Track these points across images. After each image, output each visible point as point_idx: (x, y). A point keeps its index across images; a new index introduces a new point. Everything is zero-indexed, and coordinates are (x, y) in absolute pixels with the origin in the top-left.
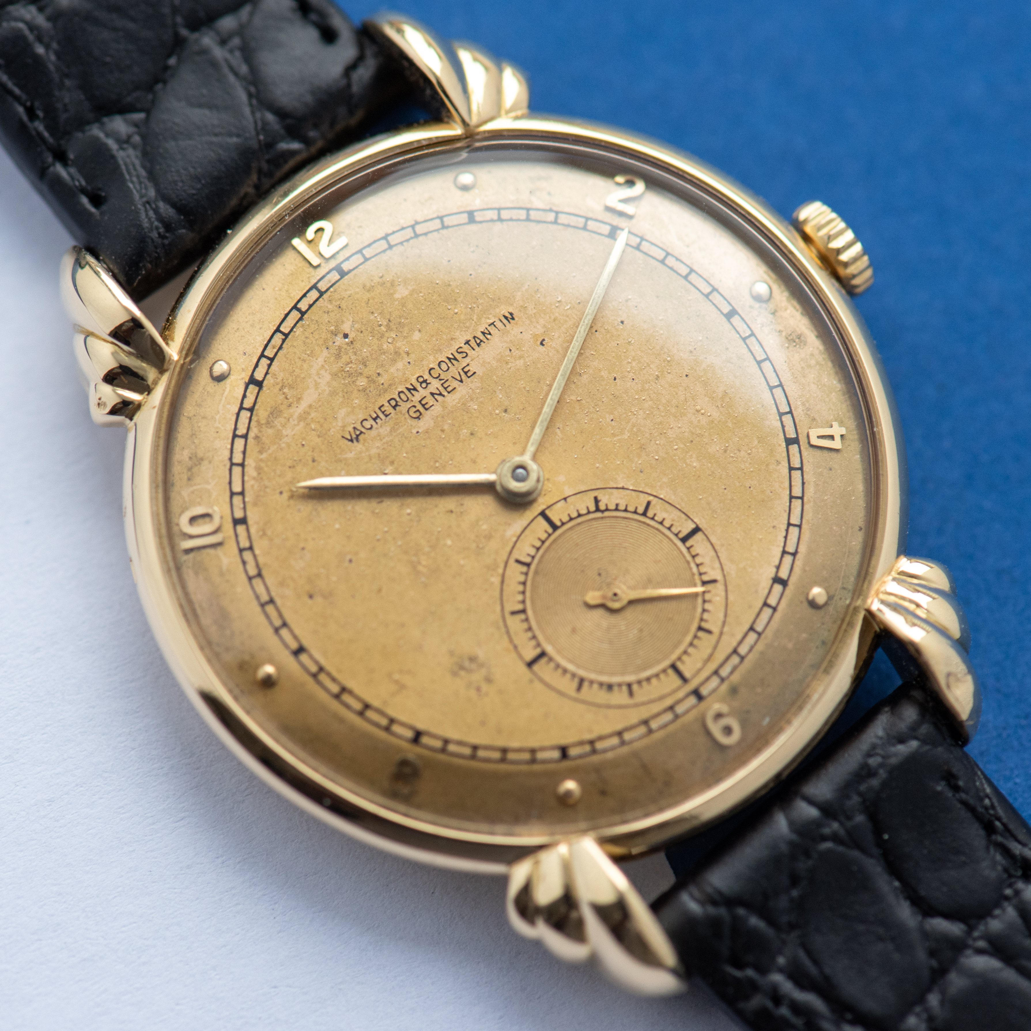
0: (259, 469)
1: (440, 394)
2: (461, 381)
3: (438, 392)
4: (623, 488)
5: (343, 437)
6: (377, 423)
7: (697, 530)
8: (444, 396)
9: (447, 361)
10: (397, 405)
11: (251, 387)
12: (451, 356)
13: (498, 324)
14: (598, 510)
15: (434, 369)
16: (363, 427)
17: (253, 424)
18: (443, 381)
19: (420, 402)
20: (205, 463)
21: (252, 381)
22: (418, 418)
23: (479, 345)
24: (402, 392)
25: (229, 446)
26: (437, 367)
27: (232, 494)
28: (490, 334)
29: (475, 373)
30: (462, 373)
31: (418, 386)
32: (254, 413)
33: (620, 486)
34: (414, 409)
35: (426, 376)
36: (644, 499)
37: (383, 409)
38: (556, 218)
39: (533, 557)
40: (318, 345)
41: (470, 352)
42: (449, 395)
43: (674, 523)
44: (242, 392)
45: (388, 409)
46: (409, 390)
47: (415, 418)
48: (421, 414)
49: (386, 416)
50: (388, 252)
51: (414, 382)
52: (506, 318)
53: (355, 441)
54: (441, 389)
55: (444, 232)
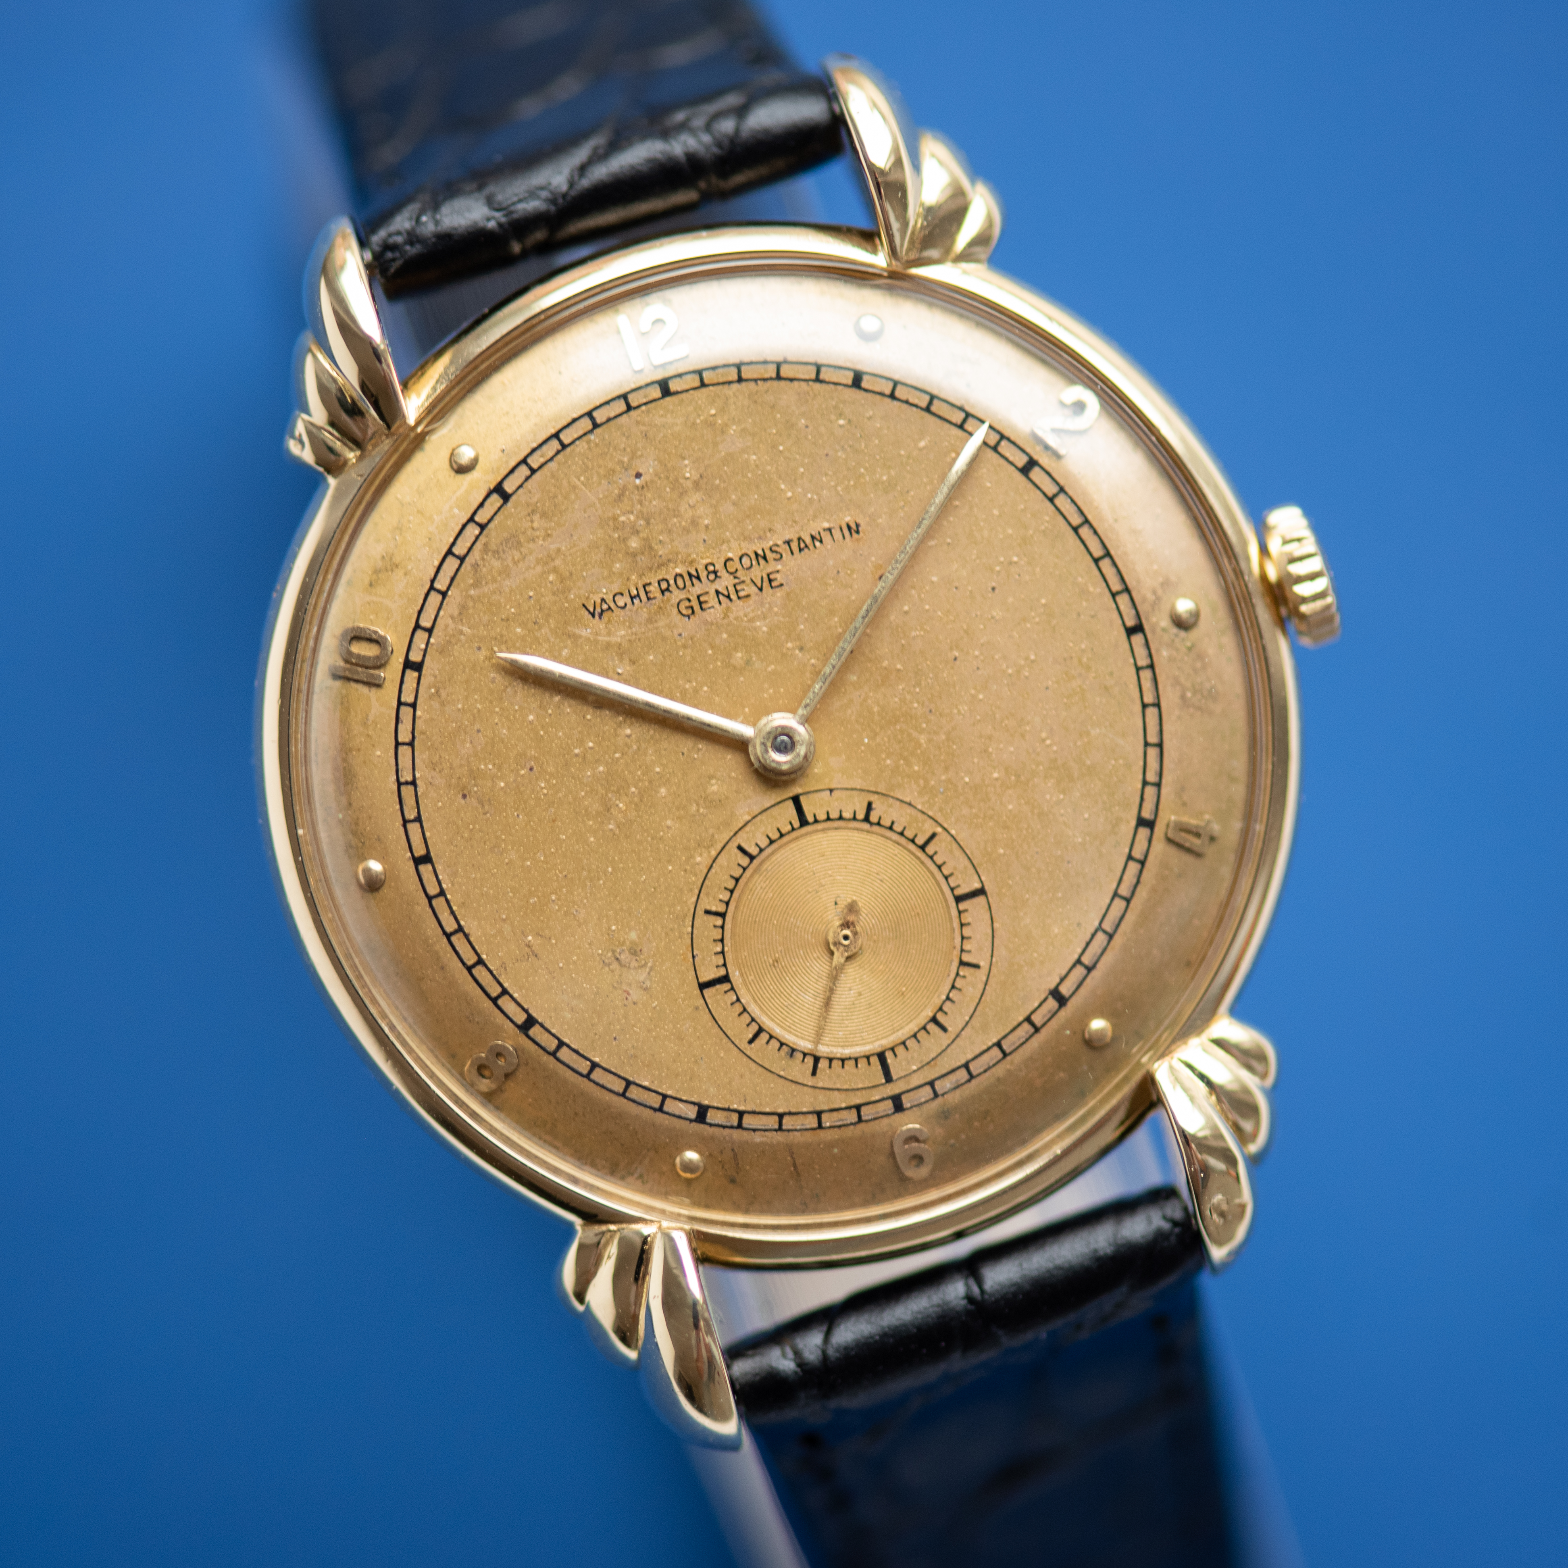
0: (463, 608)
1: (728, 597)
2: (761, 589)
3: (726, 593)
4: (910, 804)
5: (584, 605)
6: (633, 603)
7: (981, 892)
8: (731, 600)
9: (753, 556)
10: (668, 589)
11: (495, 497)
12: (760, 552)
13: (837, 534)
14: (867, 819)
15: (732, 560)
16: (614, 601)
17: (479, 545)
18: (737, 581)
19: (698, 597)
20: (400, 573)
21: (498, 489)
22: (688, 616)
23: (800, 550)
24: (681, 576)
25: (437, 563)
26: (737, 560)
27: (417, 627)
28: (821, 541)
29: (782, 585)
30: (766, 579)
31: (703, 575)
32: (485, 532)
33: (907, 800)
34: (687, 604)
35: (719, 566)
36: (929, 828)
37: (648, 589)
38: (964, 421)
39: (762, 850)
40: (598, 474)
41: (786, 555)
42: (738, 601)
43: (956, 873)
44: (480, 500)
45: (654, 589)
46: (690, 575)
47: (684, 615)
48: (693, 612)
49: (649, 599)
50: (735, 386)
51: (701, 568)
52: (849, 527)
53: (597, 616)
54: (731, 589)
55: (817, 386)
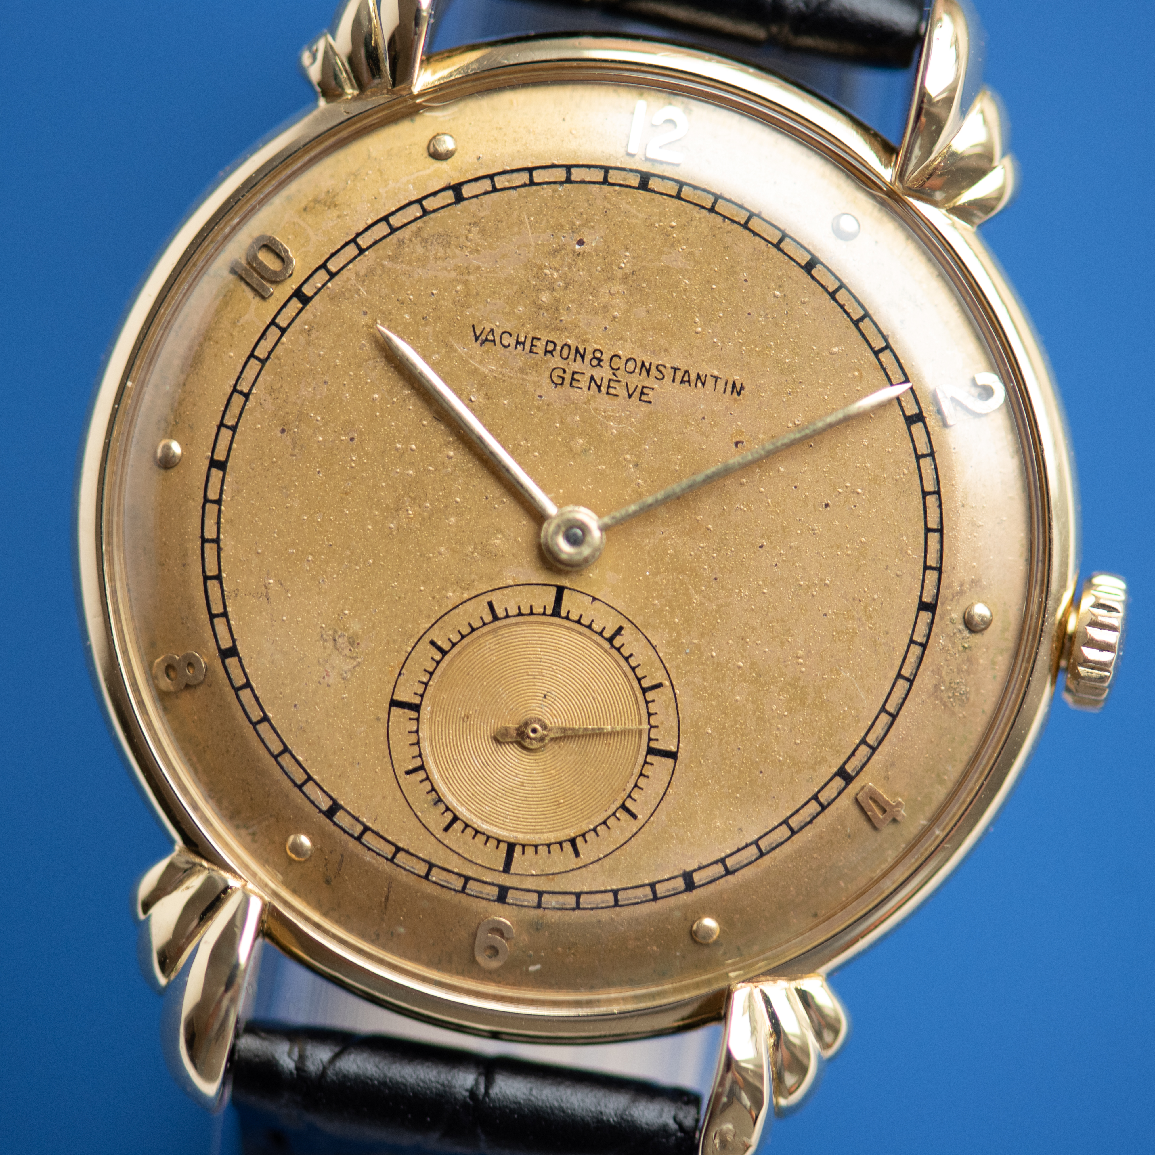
0: (371, 272)
1: (599, 387)
2: (630, 396)
3: (599, 383)
4: (654, 648)
5: (473, 326)
6: (516, 348)
7: (673, 755)
8: (600, 391)
9: (639, 364)
10: (551, 352)
11: (450, 193)
12: (647, 364)
13: (721, 384)
14: (610, 640)
15: (620, 357)
16: (501, 338)
17: (413, 227)
18: (614, 378)
19: (574, 373)
20: (335, 213)
21: (456, 189)
22: (556, 384)
23: (682, 382)
24: (569, 347)
25: (370, 222)
26: (624, 359)
27: (324, 266)
28: (703, 384)
29: (650, 402)
30: (639, 390)
31: (588, 356)
32: (425, 218)
33: (654, 643)
34: (561, 374)
35: (606, 357)
36: (659, 677)
37: (535, 342)
38: (882, 350)
39: (507, 616)
40: (548, 222)
41: (668, 379)
42: (605, 395)
43: (661, 728)
44: (437, 189)
45: (540, 345)
46: (577, 351)
47: (553, 382)
48: (562, 384)
49: (531, 351)
50: (705, 212)
51: (590, 350)
52: (734, 385)
53: (479, 342)
54: (605, 382)
55: (774, 251)
